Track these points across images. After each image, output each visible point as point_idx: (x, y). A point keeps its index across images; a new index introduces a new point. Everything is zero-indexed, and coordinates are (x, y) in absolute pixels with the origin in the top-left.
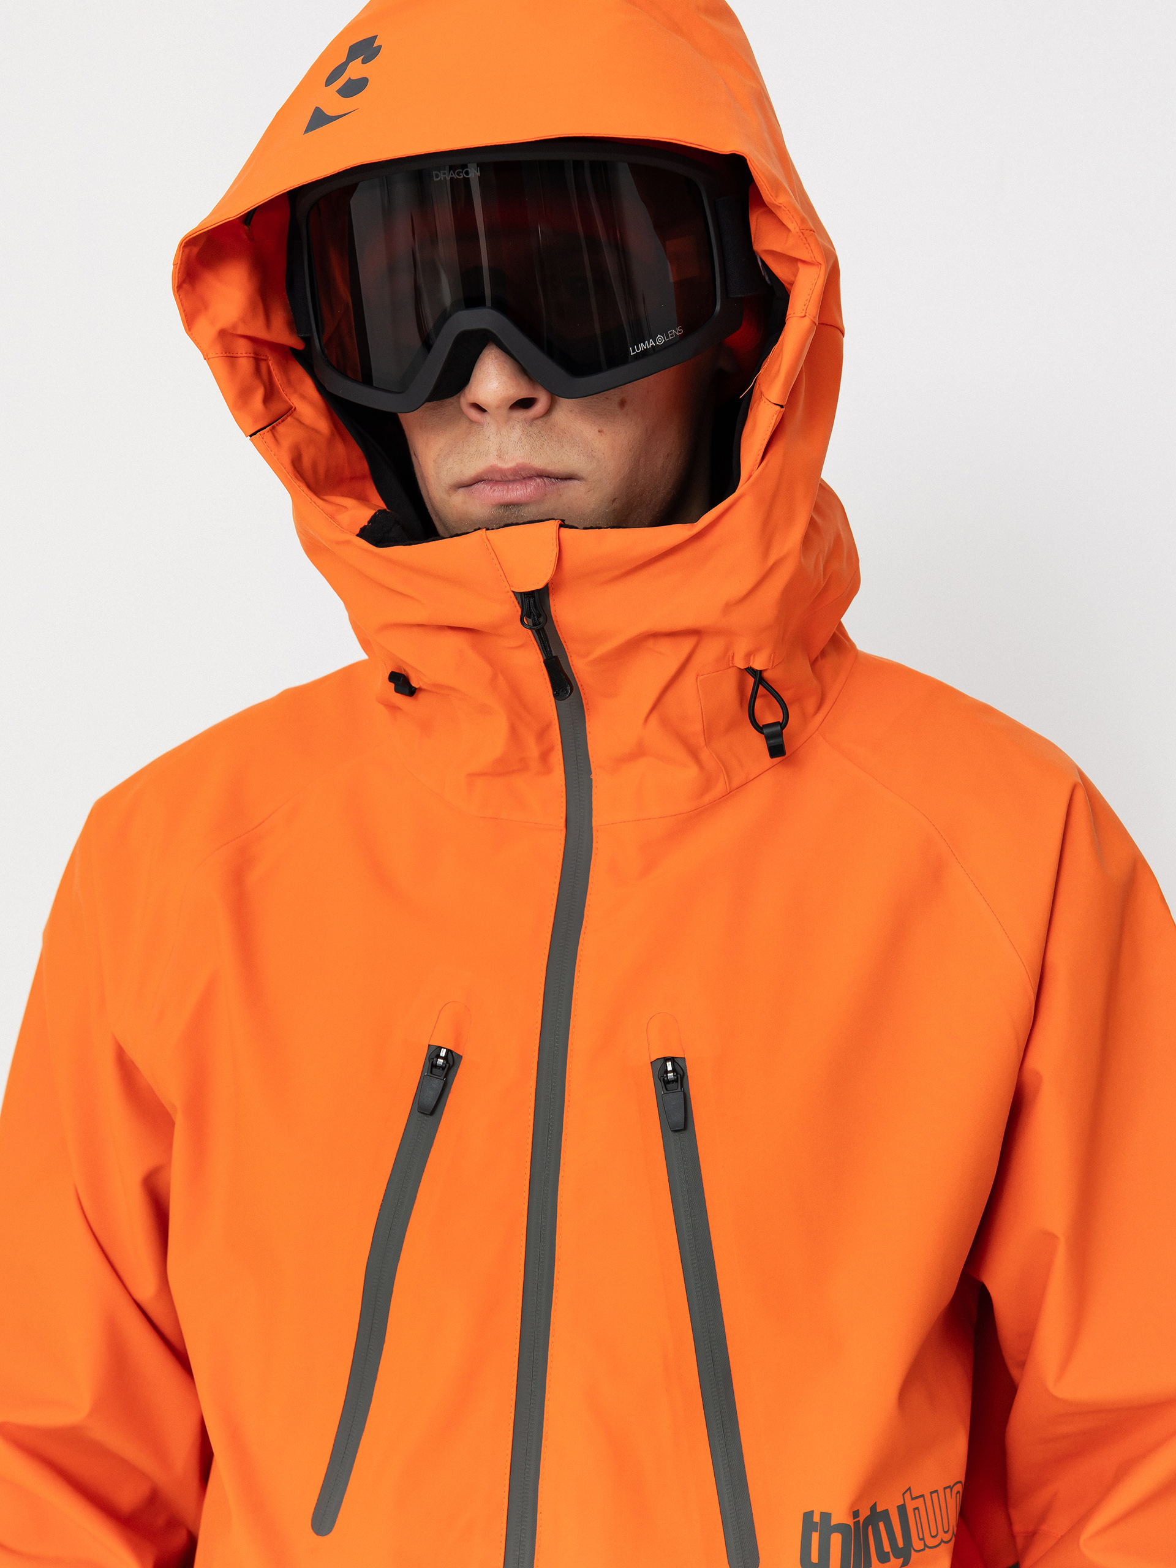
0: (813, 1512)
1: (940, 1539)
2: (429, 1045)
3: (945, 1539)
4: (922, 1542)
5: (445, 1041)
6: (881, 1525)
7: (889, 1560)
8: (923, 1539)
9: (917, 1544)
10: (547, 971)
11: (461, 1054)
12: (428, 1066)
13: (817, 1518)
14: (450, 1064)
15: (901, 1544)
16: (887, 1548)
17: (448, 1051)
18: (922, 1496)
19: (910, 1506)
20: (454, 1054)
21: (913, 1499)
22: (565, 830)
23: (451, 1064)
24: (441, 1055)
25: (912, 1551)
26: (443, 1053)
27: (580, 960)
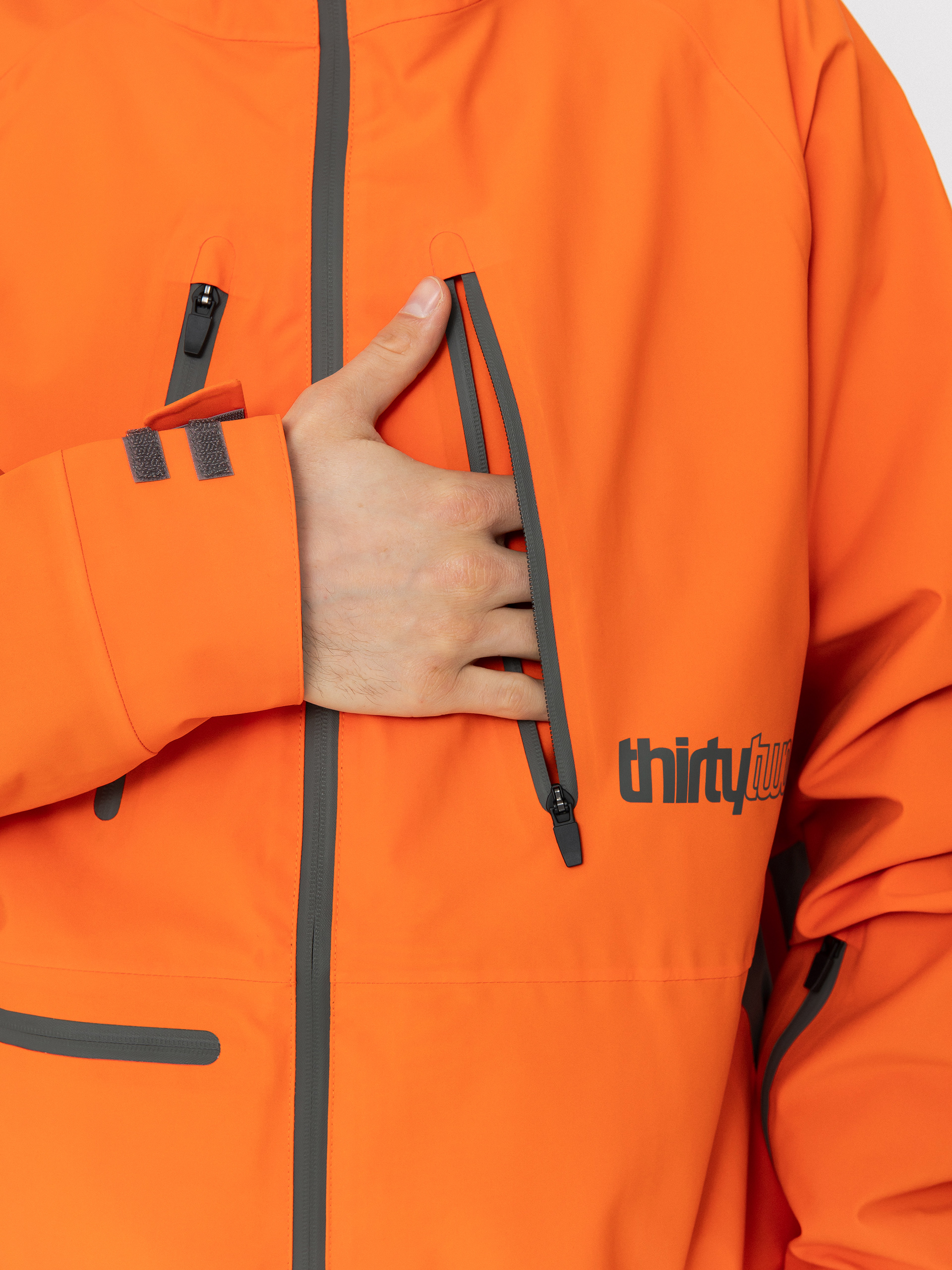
0: (629, 740)
1: (769, 793)
2: (191, 284)
3: (773, 794)
4: (755, 791)
5: (208, 276)
6: (719, 763)
7: (718, 800)
8: (756, 788)
9: (750, 792)
10: (312, 196)
11: (227, 292)
12: (191, 305)
13: (634, 746)
14: (215, 303)
15: (734, 787)
16: (719, 787)
17: (213, 288)
18: (768, 745)
19: (756, 751)
20: (219, 291)
21: (760, 746)
22: (318, 48)
23: (217, 302)
24: (205, 292)
25: (745, 798)
26: (208, 290)
27: (348, 182)
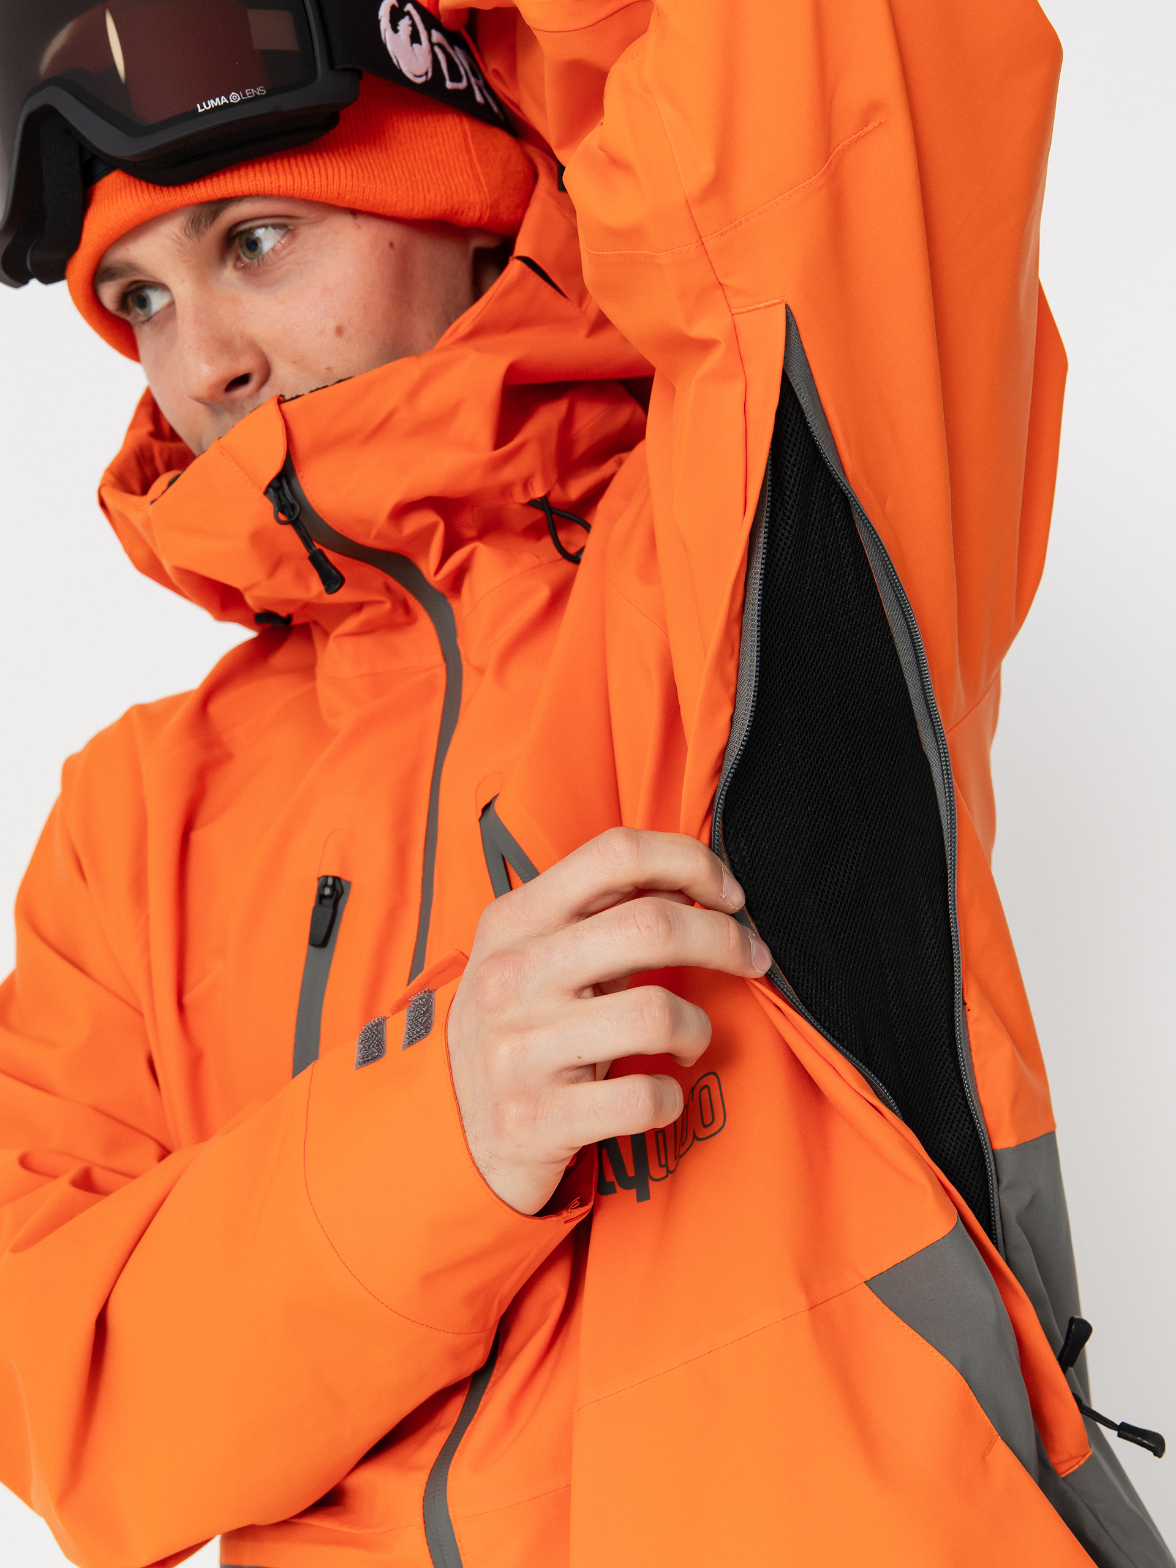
2: (317, 879)
14: (337, 893)
17: (335, 878)
24: (328, 884)
